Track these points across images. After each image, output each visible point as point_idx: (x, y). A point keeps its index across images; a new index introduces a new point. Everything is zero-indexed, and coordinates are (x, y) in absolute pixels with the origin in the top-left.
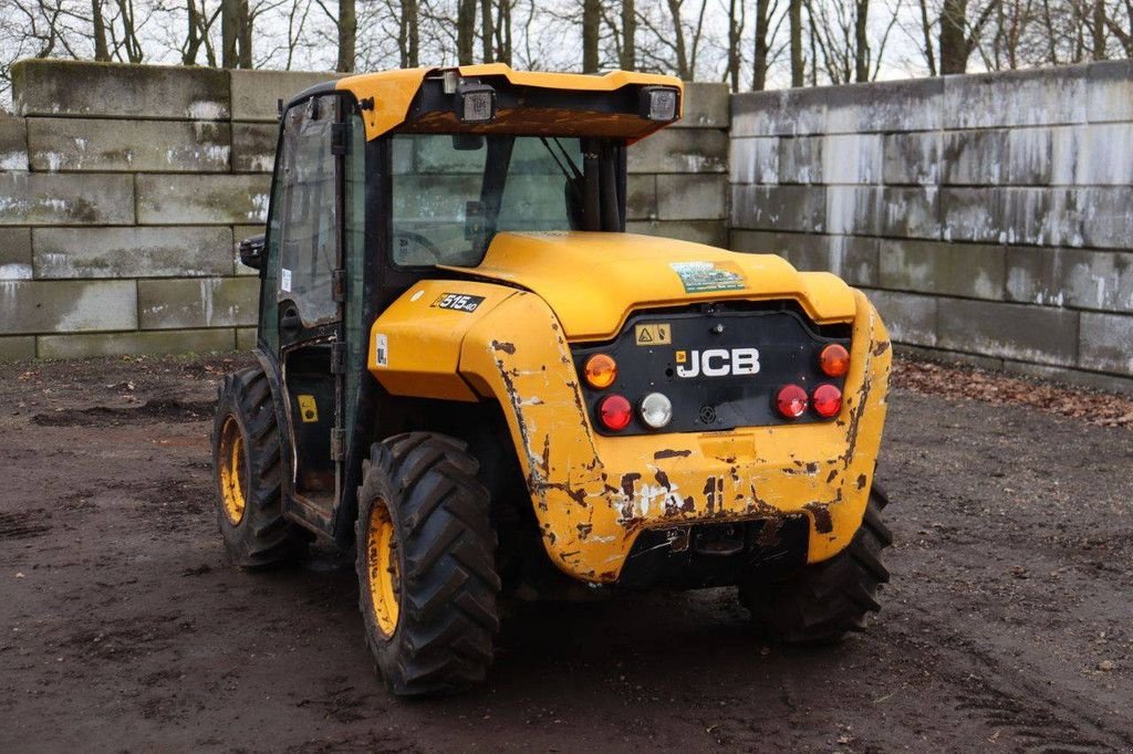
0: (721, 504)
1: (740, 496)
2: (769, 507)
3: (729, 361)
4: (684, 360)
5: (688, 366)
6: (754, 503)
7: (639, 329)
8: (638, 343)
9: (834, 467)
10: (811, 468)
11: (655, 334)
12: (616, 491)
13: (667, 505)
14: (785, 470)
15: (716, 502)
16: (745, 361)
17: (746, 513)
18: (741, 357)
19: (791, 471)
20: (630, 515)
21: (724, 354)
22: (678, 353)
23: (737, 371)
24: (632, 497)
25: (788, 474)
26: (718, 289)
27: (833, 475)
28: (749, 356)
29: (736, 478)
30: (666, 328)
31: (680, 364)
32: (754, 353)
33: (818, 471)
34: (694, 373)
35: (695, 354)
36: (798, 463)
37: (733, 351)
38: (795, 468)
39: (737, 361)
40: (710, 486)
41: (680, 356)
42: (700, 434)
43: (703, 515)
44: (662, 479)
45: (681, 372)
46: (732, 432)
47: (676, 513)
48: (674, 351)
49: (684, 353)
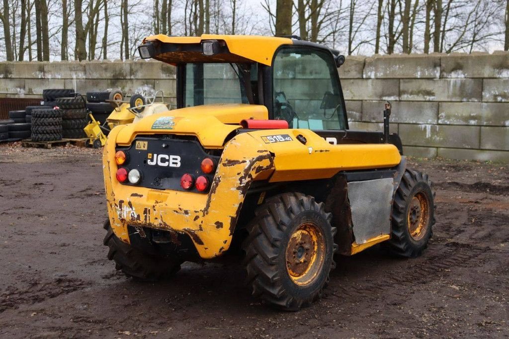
0: (149, 220)
1: (156, 218)
2: (168, 226)
3: (168, 161)
4: (151, 157)
5: (152, 160)
6: (162, 223)
7: (137, 142)
8: (136, 148)
9: (197, 214)
10: (186, 212)
11: (142, 145)
12: (117, 206)
13: (132, 216)
14: (175, 211)
15: (148, 219)
16: (175, 161)
17: (159, 226)
18: (174, 159)
19: (177, 212)
20: (121, 217)
21: (167, 157)
22: (149, 154)
23: (171, 165)
24: (122, 210)
25: (175, 213)
26: (163, 129)
27: (197, 218)
28: (177, 159)
29: (155, 210)
30: (146, 143)
31: (150, 159)
32: (179, 158)
33: (190, 214)
34: (154, 163)
35: (155, 155)
36: (180, 209)
37: (171, 156)
38: (179, 211)
39: (171, 161)
40: (146, 211)
41: (150, 155)
42: (150, 189)
43: (143, 223)
44: (130, 205)
45: (149, 162)
46: (164, 191)
47: (134, 220)
48: (148, 153)
49: (151, 154)
